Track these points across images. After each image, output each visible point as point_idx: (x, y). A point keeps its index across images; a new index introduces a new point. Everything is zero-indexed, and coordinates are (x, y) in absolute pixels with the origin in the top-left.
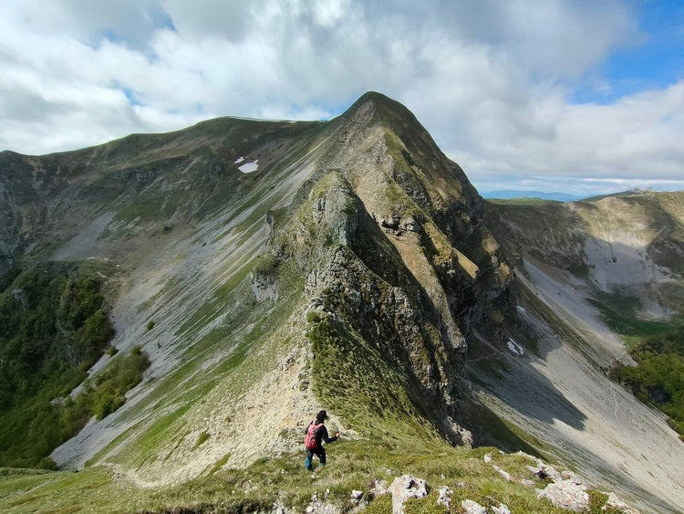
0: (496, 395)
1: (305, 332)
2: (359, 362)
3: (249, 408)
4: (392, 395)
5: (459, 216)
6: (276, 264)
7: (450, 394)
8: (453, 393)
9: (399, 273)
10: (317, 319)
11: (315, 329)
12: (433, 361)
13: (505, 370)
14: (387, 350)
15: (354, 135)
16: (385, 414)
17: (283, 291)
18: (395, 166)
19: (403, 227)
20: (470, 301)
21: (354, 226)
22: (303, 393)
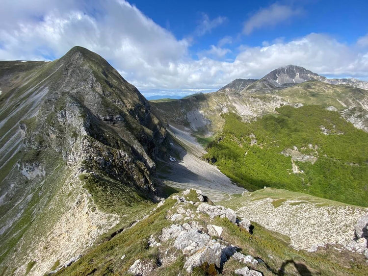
0: (170, 180)
1: (82, 186)
2: (113, 190)
3: (59, 236)
4: (132, 197)
5: (140, 110)
6: (38, 154)
7: (154, 187)
8: (155, 186)
9: (119, 142)
10: (86, 178)
11: (87, 183)
12: (144, 176)
13: (171, 169)
14: (123, 179)
15: (73, 71)
16: (132, 205)
17: (48, 168)
18: (103, 88)
19: (115, 120)
20: (153, 146)
21: (88, 124)
22: (95, 212)
